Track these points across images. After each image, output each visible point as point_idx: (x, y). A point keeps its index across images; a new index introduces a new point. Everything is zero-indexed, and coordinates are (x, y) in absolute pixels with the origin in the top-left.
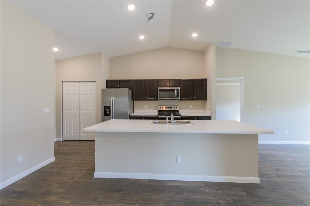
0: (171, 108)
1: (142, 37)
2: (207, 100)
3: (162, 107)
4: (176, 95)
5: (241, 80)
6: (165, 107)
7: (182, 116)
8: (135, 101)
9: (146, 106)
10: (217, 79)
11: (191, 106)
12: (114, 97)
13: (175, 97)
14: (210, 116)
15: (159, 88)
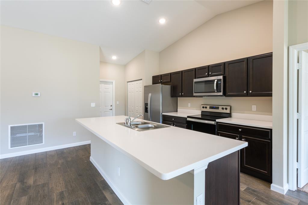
0: (218, 108)
1: (162, 21)
3: (205, 106)
4: (215, 88)
6: (210, 107)
7: (217, 122)
8: (178, 98)
9: (189, 104)
11: (254, 108)
12: (151, 94)
15: (195, 80)
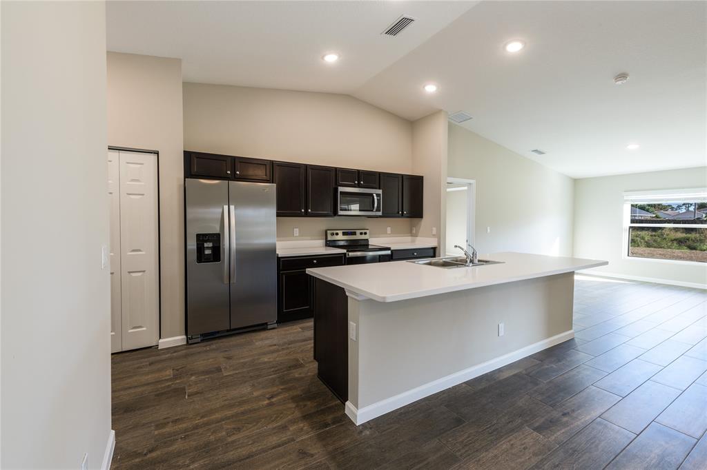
0: (354, 234)
2: (422, 217)
3: (335, 232)
4: (376, 205)
5: (470, 184)
6: (343, 233)
7: (392, 251)
9: (296, 231)
10: (450, 180)
11: (389, 229)
12: (232, 207)
13: (372, 211)
14: (434, 249)
15: (341, 189)
